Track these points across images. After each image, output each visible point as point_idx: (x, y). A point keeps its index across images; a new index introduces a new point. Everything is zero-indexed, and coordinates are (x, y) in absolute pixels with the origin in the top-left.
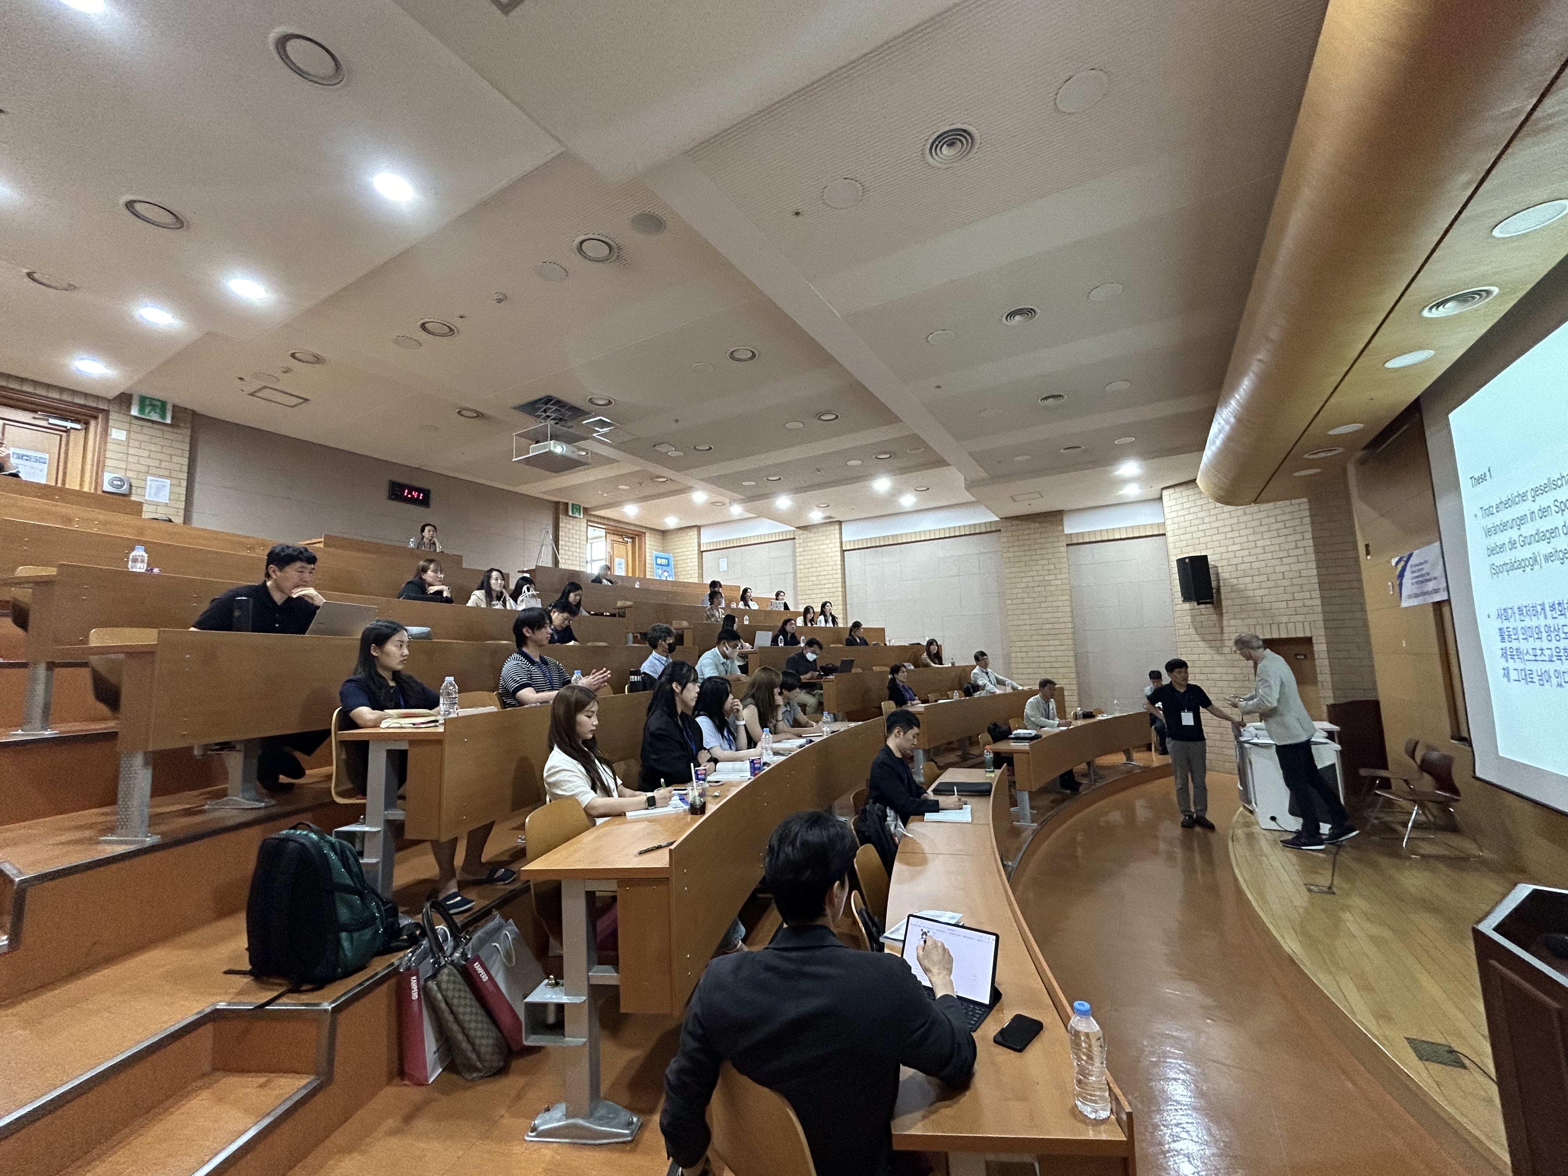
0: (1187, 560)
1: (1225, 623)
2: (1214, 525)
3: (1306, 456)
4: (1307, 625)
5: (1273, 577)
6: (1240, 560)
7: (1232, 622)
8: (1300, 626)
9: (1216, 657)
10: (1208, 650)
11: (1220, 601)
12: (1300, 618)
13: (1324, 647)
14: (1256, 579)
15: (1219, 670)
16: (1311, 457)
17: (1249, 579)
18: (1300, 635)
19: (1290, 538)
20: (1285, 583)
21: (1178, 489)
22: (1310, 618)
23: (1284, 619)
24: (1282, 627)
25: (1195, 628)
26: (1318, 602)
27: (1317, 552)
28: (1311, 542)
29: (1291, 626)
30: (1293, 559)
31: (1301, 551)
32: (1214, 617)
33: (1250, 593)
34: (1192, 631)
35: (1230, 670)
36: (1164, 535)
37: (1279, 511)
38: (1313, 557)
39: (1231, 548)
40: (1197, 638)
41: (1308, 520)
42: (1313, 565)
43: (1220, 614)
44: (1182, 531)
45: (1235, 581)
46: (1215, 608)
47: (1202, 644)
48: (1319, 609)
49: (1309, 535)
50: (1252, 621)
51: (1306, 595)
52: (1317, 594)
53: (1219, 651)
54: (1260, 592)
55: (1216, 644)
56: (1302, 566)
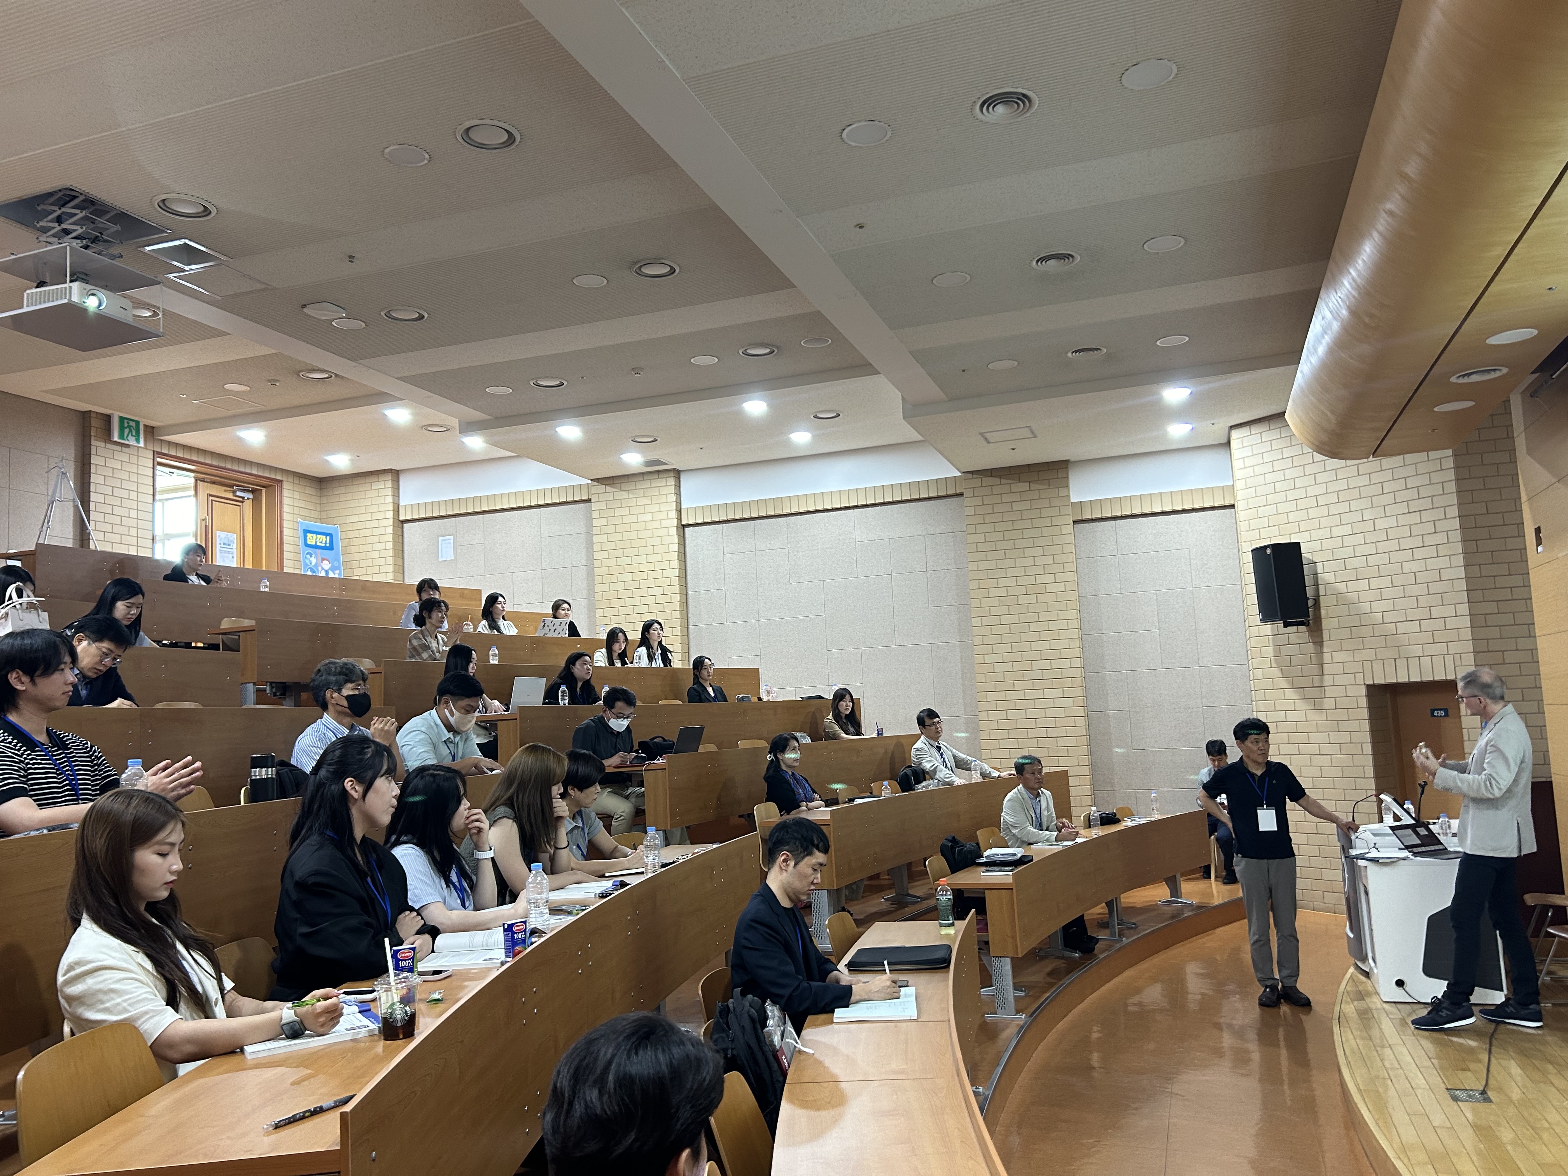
0: (1269, 551)
1: (1327, 657)
2: (1312, 491)
3: (1453, 379)
4: (1449, 659)
5: (1398, 580)
6: (1349, 552)
7: (1339, 657)
8: (1438, 661)
9: (1313, 715)
10: (1300, 704)
11: (1318, 619)
12: (1441, 648)
14: (1375, 583)
15: (1315, 737)
16: (1461, 381)
17: (1364, 584)
18: (1440, 676)
19: (1426, 516)
20: (1416, 590)
21: (1255, 429)
22: (1454, 648)
23: (1417, 650)
24: (1414, 663)
25: (1281, 667)
26: (1466, 622)
27: (1464, 540)
28: (1456, 523)
29: (1426, 661)
30: (1432, 552)
31: (1441, 538)
32: (1310, 647)
33: (1366, 608)
34: (1276, 671)
35: (1334, 737)
36: (1233, 506)
37: (1410, 470)
38: (1459, 547)
39: (1337, 532)
40: (1283, 683)
41: (1452, 487)
42: (1460, 560)
43: (1319, 642)
44: (1262, 501)
45: (1342, 587)
46: (1311, 631)
47: (1290, 693)
48: (1467, 634)
49: (1454, 512)
50: (1369, 654)
51: (1449, 611)
52: (1464, 609)
53: (1316, 704)
54: (1378, 606)
55: (1310, 692)
56: (1443, 562)
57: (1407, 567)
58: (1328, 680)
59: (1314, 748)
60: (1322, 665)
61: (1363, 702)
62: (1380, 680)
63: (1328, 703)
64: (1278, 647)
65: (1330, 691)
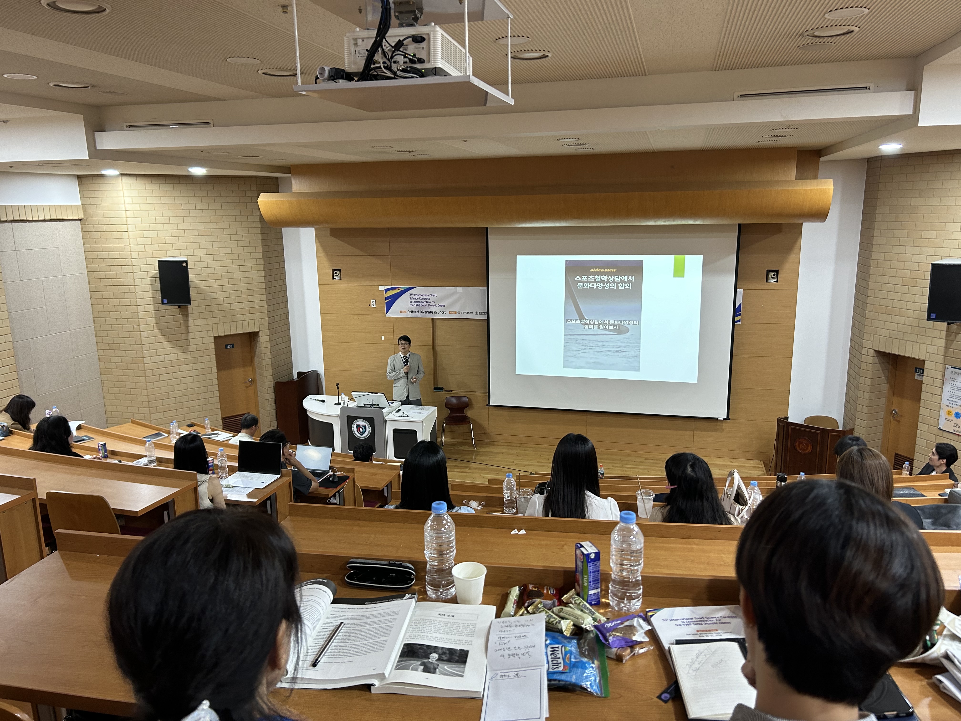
1: (191, 322)
2: (180, 226)
4: (256, 321)
5: (233, 282)
6: (205, 264)
7: (198, 322)
8: (251, 322)
9: (182, 356)
10: (174, 350)
12: (252, 316)
13: (267, 338)
14: (219, 282)
15: (182, 368)
17: (213, 283)
18: (252, 330)
19: (246, 250)
20: (242, 287)
22: (259, 316)
23: (241, 317)
24: (239, 324)
25: (160, 329)
26: (264, 303)
27: (264, 263)
28: (261, 255)
29: (245, 323)
30: (249, 268)
31: (253, 262)
32: (180, 317)
33: (214, 295)
34: (157, 332)
35: (195, 366)
38: (262, 267)
39: (197, 252)
40: (162, 339)
42: (262, 273)
43: (186, 315)
45: (200, 284)
46: (183, 308)
47: (167, 345)
48: (265, 309)
49: (260, 249)
50: (216, 320)
51: (257, 298)
52: (264, 297)
53: (185, 349)
54: (222, 295)
55: (180, 343)
56: (255, 274)
57: (237, 275)
58: (191, 335)
59: (182, 374)
60: (187, 327)
61: (213, 346)
62: (221, 333)
63: (192, 348)
64: (158, 318)
65: (192, 342)
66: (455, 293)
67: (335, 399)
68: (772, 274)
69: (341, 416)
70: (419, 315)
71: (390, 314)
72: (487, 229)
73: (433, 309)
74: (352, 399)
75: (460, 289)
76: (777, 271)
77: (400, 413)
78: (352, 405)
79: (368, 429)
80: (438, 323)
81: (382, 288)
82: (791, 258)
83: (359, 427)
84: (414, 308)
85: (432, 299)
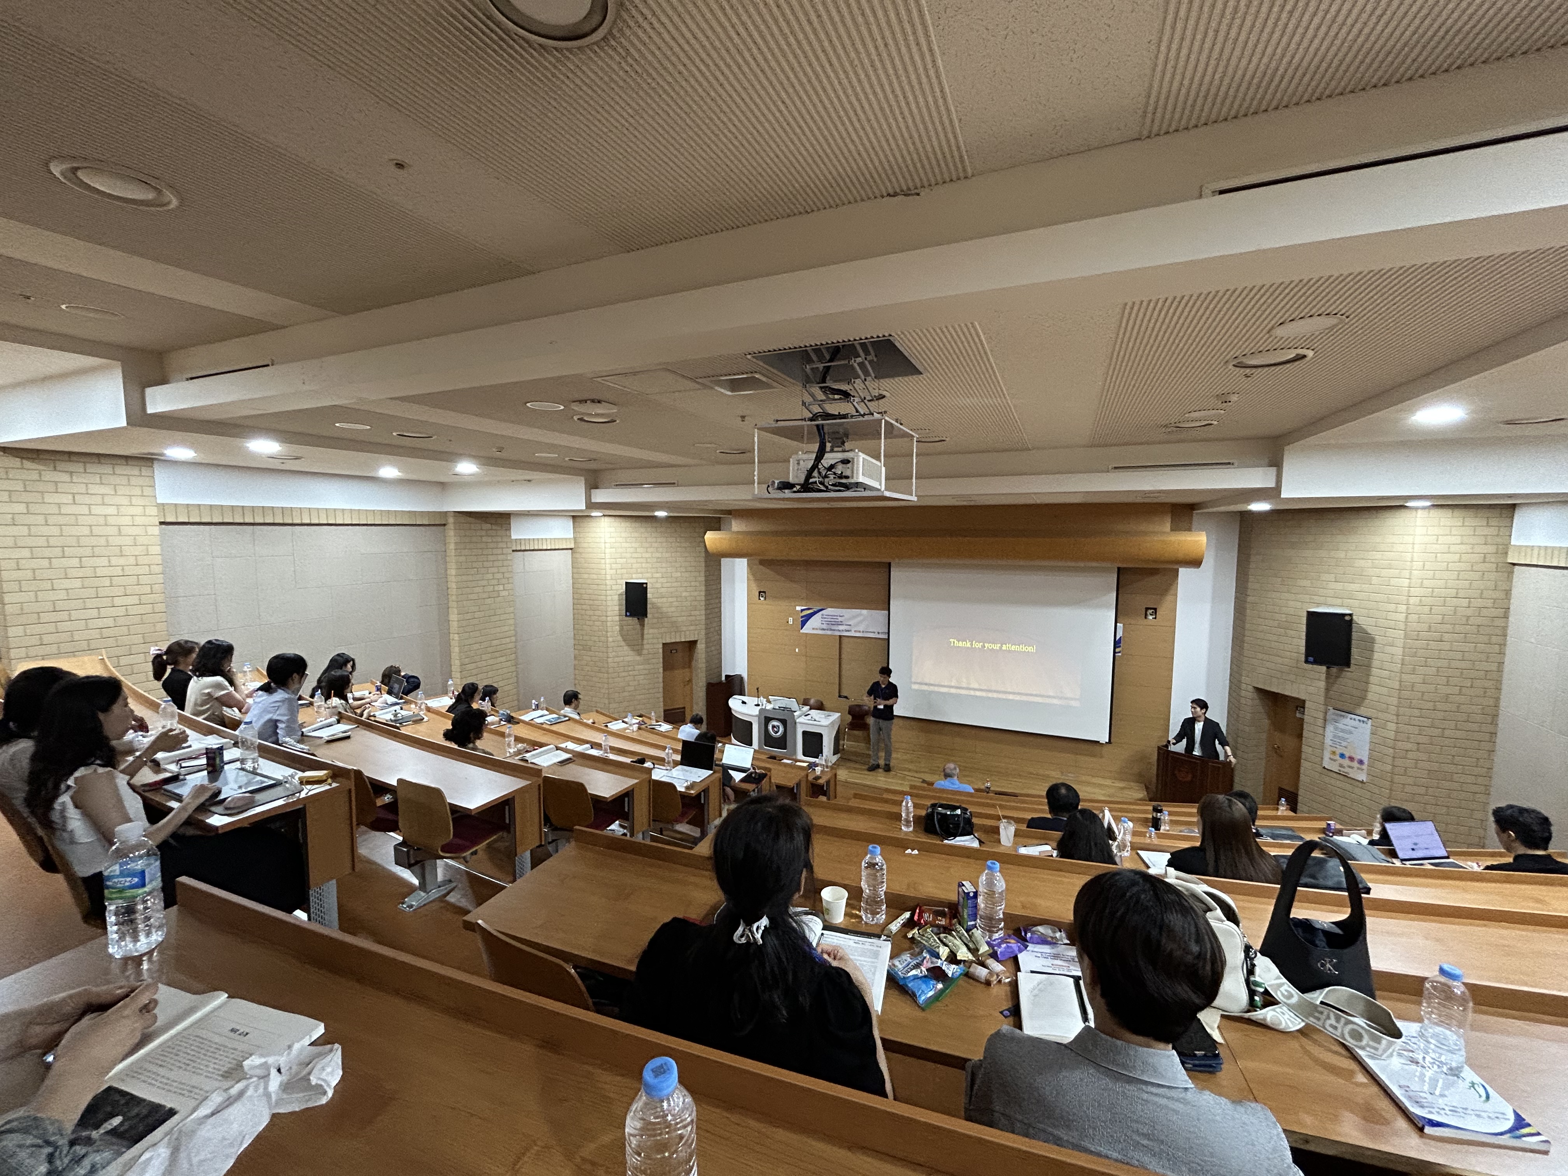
1: (646, 631)
2: (644, 555)
4: (696, 632)
5: (680, 599)
6: (660, 585)
7: (651, 631)
8: (692, 633)
9: (638, 658)
10: (631, 653)
11: (645, 615)
12: (692, 628)
13: (703, 646)
14: (670, 600)
15: (637, 667)
17: (665, 600)
18: (692, 639)
19: (693, 574)
20: (686, 604)
21: (618, 519)
22: (697, 628)
23: (684, 629)
24: (681, 634)
26: (703, 617)
28: (703, 579)
29: (686, 633)
30: (694, 589)
31: (697, 584)
32: (638, 627)
33: (665, 610)
34: (620, 638)
35: (647, 667)
38: (703, 589)
40: (623, 643)
42: (703, 593)
43: (642, 625)
45: (655, 601)
46: (641, 621)
47: (626, 648)
48: (703, 622)
49: (703, 574)
51: (698, 613)
52: (703, 612)
53: (639, 652)
54: (670, 610)
55: (637, 647)
56: (697, 594)
57: (684, 594)
58: (645, 642)
59: (636, 673)
60: (642, 635)
61: (661, 651)
62: (668, 641)
63: (645, 652)
64: (621, 626)
65: (646, 647)
66: (860, 615)
67: (755, 700)
68: (1150, 611)
69: (759, 716)
70: (829, 633)
71: (803, 631)
72: (890, 564)
73: (841, 628)
74: (769, 702)
75: (865, 612)
76: (1155, 609)
77: (809, 717)
78: (769, 707)
79: (781, 729)
80: (844, 641)
81: (798, 608)
82: (1169, 598)
83: (774, 727)
84: (824, 626)
85: (840, 619)
